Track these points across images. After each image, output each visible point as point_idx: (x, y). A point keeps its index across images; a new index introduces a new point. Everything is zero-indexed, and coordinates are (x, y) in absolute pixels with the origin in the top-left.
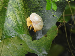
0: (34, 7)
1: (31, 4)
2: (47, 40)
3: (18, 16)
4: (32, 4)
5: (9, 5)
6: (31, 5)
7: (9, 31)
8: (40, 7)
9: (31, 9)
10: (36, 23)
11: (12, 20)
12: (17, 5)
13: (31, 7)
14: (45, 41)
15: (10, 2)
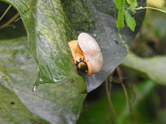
0: (79, 21)
1: (72, 12)
2: (68, 97)
3: (58, 36)
4: (74, 12)
5: (38, 10)
6: (74, 15)
7: (47, 67)
8: (90, 21)
9: (72, 23)
10: (92, 55)
11: (49, 44)
12: (52, 12)
13: (72, 20)
14: (62, 98)
15: (38, 5)
